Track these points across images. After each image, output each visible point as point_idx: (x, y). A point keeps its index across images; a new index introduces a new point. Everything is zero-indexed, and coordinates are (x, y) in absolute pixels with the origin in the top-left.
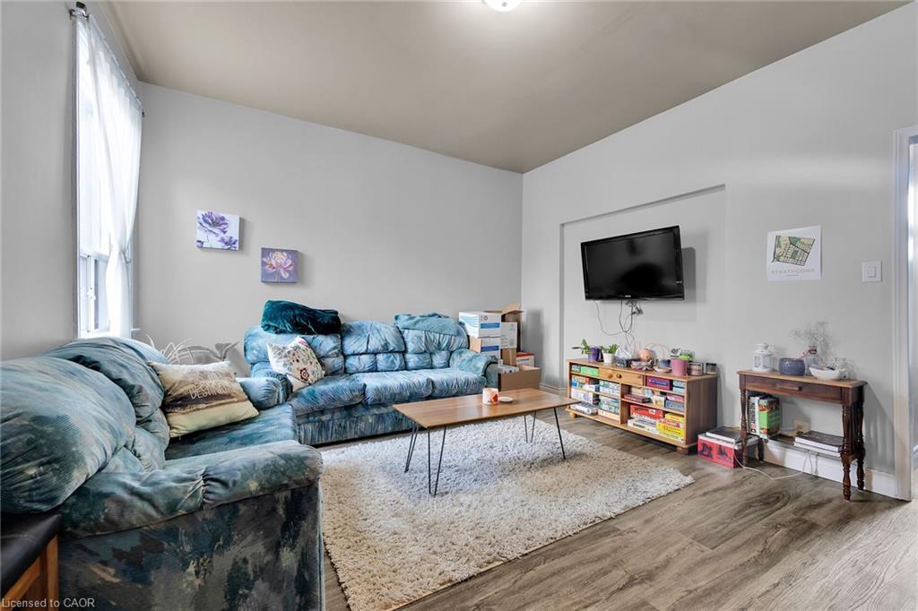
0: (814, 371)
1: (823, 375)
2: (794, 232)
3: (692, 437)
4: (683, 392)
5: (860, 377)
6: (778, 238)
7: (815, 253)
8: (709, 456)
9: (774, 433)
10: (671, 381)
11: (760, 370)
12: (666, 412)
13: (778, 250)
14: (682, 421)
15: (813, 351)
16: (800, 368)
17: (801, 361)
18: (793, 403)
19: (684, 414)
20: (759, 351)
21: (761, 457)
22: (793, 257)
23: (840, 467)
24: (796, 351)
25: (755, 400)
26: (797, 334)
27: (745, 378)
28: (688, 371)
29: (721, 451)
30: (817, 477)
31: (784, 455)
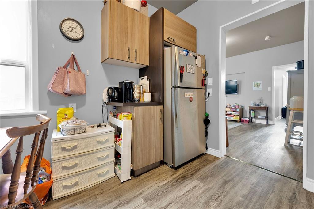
0: (261, 105)
1: (262, 106)
2: (257, 82)
3: (240, 119)
4: (239, 111)
5: (267, 106)
6: (255, 83)
7: (261, 86)
8: (244, 122)
9: (255, 117)
10: (236, 109)
11: (252, 106)
12: (235, 115)
13: (255, 85)
14: (239, 116)
15: (260, 102)
16: (259, 105)
17: (259, 104)
18: (257, 111)
19: (239, 115)
20: (252, 103)
21: (252, 121)
22: (257, 86)
23: (265, 121)
24: (258, 102)
25: (252, 111)
26: (258, 100)
27: (250, 107)
28: (239, 107)
29: (246, 121)
30: (261, 124)
31: (256, 121)
